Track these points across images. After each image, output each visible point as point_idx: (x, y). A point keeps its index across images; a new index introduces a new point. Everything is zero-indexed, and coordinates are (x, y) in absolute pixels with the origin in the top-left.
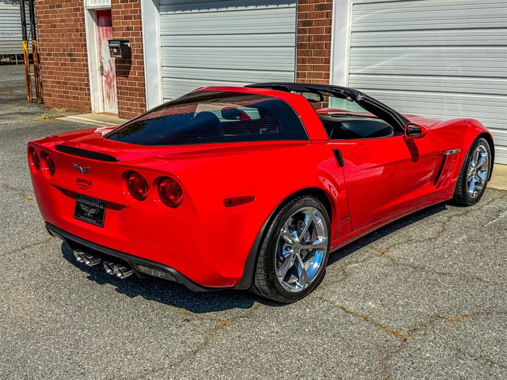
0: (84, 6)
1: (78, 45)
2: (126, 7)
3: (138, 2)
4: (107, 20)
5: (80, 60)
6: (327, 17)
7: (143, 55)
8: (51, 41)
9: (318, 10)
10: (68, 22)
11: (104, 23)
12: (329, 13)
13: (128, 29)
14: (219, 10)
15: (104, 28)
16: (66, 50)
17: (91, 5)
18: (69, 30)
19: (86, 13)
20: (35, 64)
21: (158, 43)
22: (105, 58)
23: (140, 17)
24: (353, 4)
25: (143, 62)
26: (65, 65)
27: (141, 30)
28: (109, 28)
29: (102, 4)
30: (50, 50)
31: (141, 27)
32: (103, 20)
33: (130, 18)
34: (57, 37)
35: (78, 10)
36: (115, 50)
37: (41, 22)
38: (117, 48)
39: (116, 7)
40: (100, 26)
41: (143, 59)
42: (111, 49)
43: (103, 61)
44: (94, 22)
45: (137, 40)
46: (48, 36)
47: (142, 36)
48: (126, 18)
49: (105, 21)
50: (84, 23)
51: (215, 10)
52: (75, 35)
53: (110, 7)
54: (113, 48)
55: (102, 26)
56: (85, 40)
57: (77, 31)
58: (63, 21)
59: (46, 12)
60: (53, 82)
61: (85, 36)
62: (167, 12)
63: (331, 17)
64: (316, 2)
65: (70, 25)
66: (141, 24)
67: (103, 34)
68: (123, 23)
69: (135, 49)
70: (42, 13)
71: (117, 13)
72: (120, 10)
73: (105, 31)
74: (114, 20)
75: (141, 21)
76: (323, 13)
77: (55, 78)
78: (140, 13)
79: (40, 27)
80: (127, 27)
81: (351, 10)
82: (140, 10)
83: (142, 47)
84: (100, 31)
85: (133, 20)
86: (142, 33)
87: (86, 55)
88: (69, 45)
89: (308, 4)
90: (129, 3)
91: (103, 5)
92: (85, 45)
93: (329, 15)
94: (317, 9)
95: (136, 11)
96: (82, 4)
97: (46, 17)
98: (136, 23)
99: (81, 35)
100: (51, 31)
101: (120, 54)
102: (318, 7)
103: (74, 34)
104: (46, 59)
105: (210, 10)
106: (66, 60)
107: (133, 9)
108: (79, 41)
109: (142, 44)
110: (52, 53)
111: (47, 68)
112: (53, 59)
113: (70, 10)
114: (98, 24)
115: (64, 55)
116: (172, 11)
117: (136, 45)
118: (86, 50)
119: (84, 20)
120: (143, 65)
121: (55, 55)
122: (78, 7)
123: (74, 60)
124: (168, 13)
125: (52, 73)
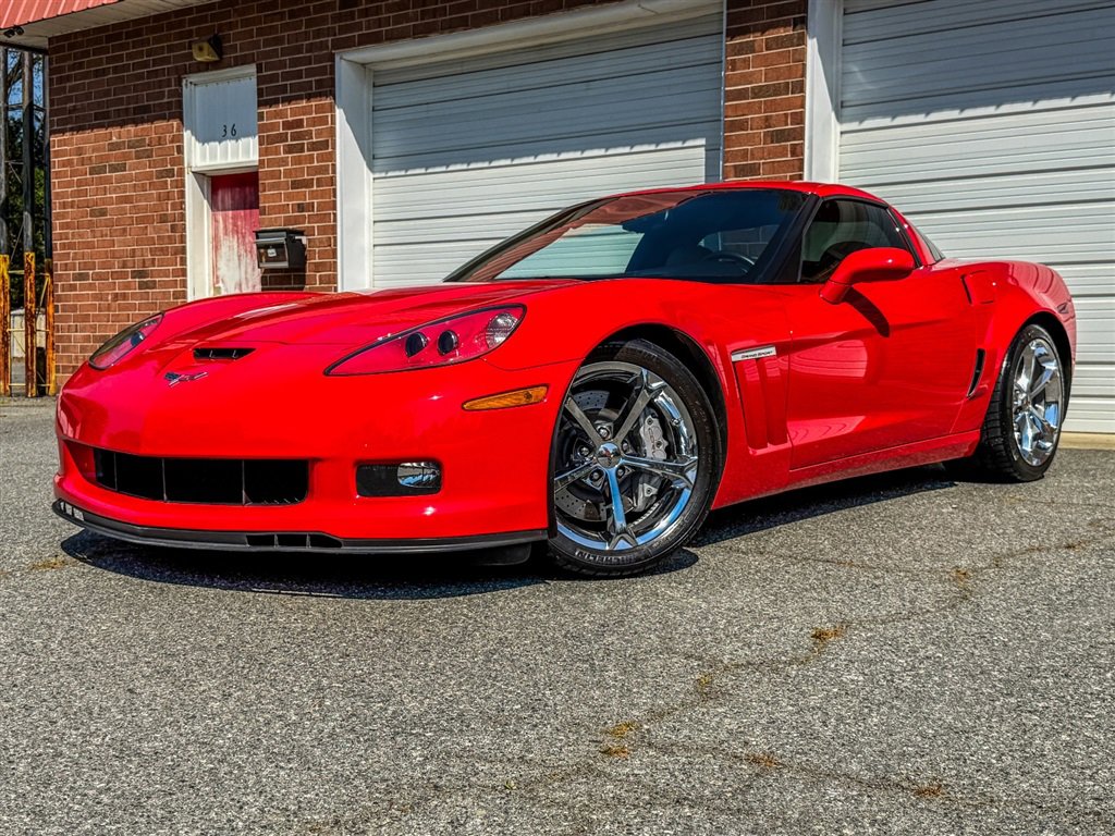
0: (186, 165)
1: (163, 251)
2: (297, 161)
3: (330, 150)
4: (237, 197)
5: (165, 285)
6: (793, 154)
7: (335, 263)
8: (90, 245)
9: (772, 142)
10: (140, 201)
11: (229, 201)
12: (798, 147)
13: (301, 208)
14: (516, 162)
15: (230, 212)
16: (129, 264)
17: (199, 165)
18: (140, 220)
19: (189, 180)
20: (29, 305)
21: (367, 238)
22: (226, 279)
23: (332, 181)
24: (842, 133)
25: (335, 277)
26: (124, 296)
27: (335, 208)
28: (242, 212)
29: (230, 160)
30: (86, 266)
31: (335, 202)
32: (226, 196)
33: (308, 184)
34: (106, 235)
35: (170, 173)
36: (272, 252)
37: (64, 206)
38: (277, 246)
39: (271, 163)
40: (218, 210)
41: (335, 270)
42: (262, 251)
43: (221, 285)
44: (205, 202)
45: (322, 230)
46: (81, 236)
47: (335, 220)
48: (295, 185)
49: (233, 199)
50: (184, 203)
51: (508, 162)
52: (156, 230)
53: (257, 164)
54: (267, 247)
55: (224, 209)
56: (183, 239)
57: (163, 219)
58: (127, 200)
59: (80, 183)
60: (87, 339)
61: (184, 230)
62: (387, 172)
63: (802, 154)
64: (766, 127)
65: (145, 209)
66: (335, 196)
67: (225, 227)
68: (288, 197)
69: (317, 249)
70: (69, 184)
71: (277, 175)
72: (282, 169)
73: (231, 221)
74: (264, 191)
75: (335, 190)
76: (785, 147)
77: (94, 328)
78: (334, 172)
79: (63, 216)
80: (299, 204)
81: (838, 143)
82: (334, 166)
83: (335, 245)
84: (216, 221)
85: (315, 188)
86: (335, 215)
87: (184, 273)
88: (138, 253)
89: (749, 132)
90: (306, 153)
91: (235, 161)
92: (183, 251)
93: (797, 151)
94: (769, 139)
95: (324, 170)
96: (181, 161)
97: (78, 193)
98: (323, 194)
99: (173, 228)
100: (91, 225)
101: (284, 260)
102: (772, 136)
103: (154, 227)
104: (73, 287)
105: (494, 164)
106: (128, 286)
107: (316, 164)
108: (166, 240)
109: (335, 238)
110: (91, 272)
111: (74, 308)
112: (91, 287)
113: (149, 176)
114: (214, 206)
115: (123, 275)
116: (400, 169)
117: (321, 241)
118: (183, 261)
119: (182, 195)
120: (336, 283)
121: (99, 277)
122: (169, 167)
123: (153, 285)
124: (390, 174)
125: (86, 318)
